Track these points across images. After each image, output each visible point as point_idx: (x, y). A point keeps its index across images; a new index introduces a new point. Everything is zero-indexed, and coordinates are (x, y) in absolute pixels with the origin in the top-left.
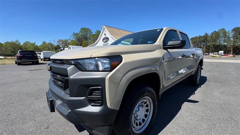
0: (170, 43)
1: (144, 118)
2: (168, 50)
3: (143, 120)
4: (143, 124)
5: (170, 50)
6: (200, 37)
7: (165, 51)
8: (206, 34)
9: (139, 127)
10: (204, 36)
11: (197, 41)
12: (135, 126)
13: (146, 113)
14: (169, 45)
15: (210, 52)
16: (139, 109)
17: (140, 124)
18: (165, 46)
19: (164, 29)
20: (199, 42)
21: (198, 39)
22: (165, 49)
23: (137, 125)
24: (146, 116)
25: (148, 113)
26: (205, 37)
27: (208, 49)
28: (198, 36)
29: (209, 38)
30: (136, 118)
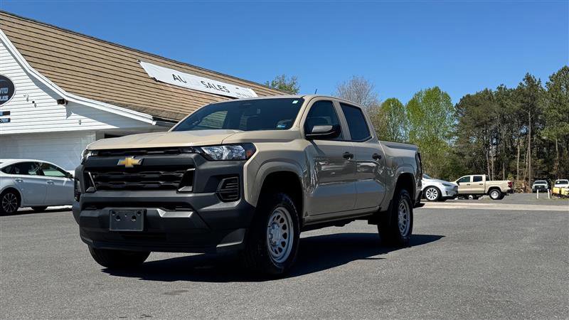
0: (316, 128)
1: (283, 240)
2: (314, 141)
3: (283, 244)
4: (284, 249)
5: (317, 142)
6: (503, 94)
7: (309, 143)
8: (528, 78)
9: (280, 255)
10: (520, 90)
11: (493, 114)
12: (274, 254)
13: (284, 232)
14: (314, 133)
15: (553, 178)
16: (272, 235)
17: (280, 250)
18: (308, 134)
19: (307, 99)
20: (504, 122)
21: (496, 107)
22: (308, 138)
23: (277, 253)
24: (285, 236)
25: (287, 231)
26: (525, 96)
27: (549, 161)
28: (494, 90)
29: (543, 104)
30: (274, 245)
